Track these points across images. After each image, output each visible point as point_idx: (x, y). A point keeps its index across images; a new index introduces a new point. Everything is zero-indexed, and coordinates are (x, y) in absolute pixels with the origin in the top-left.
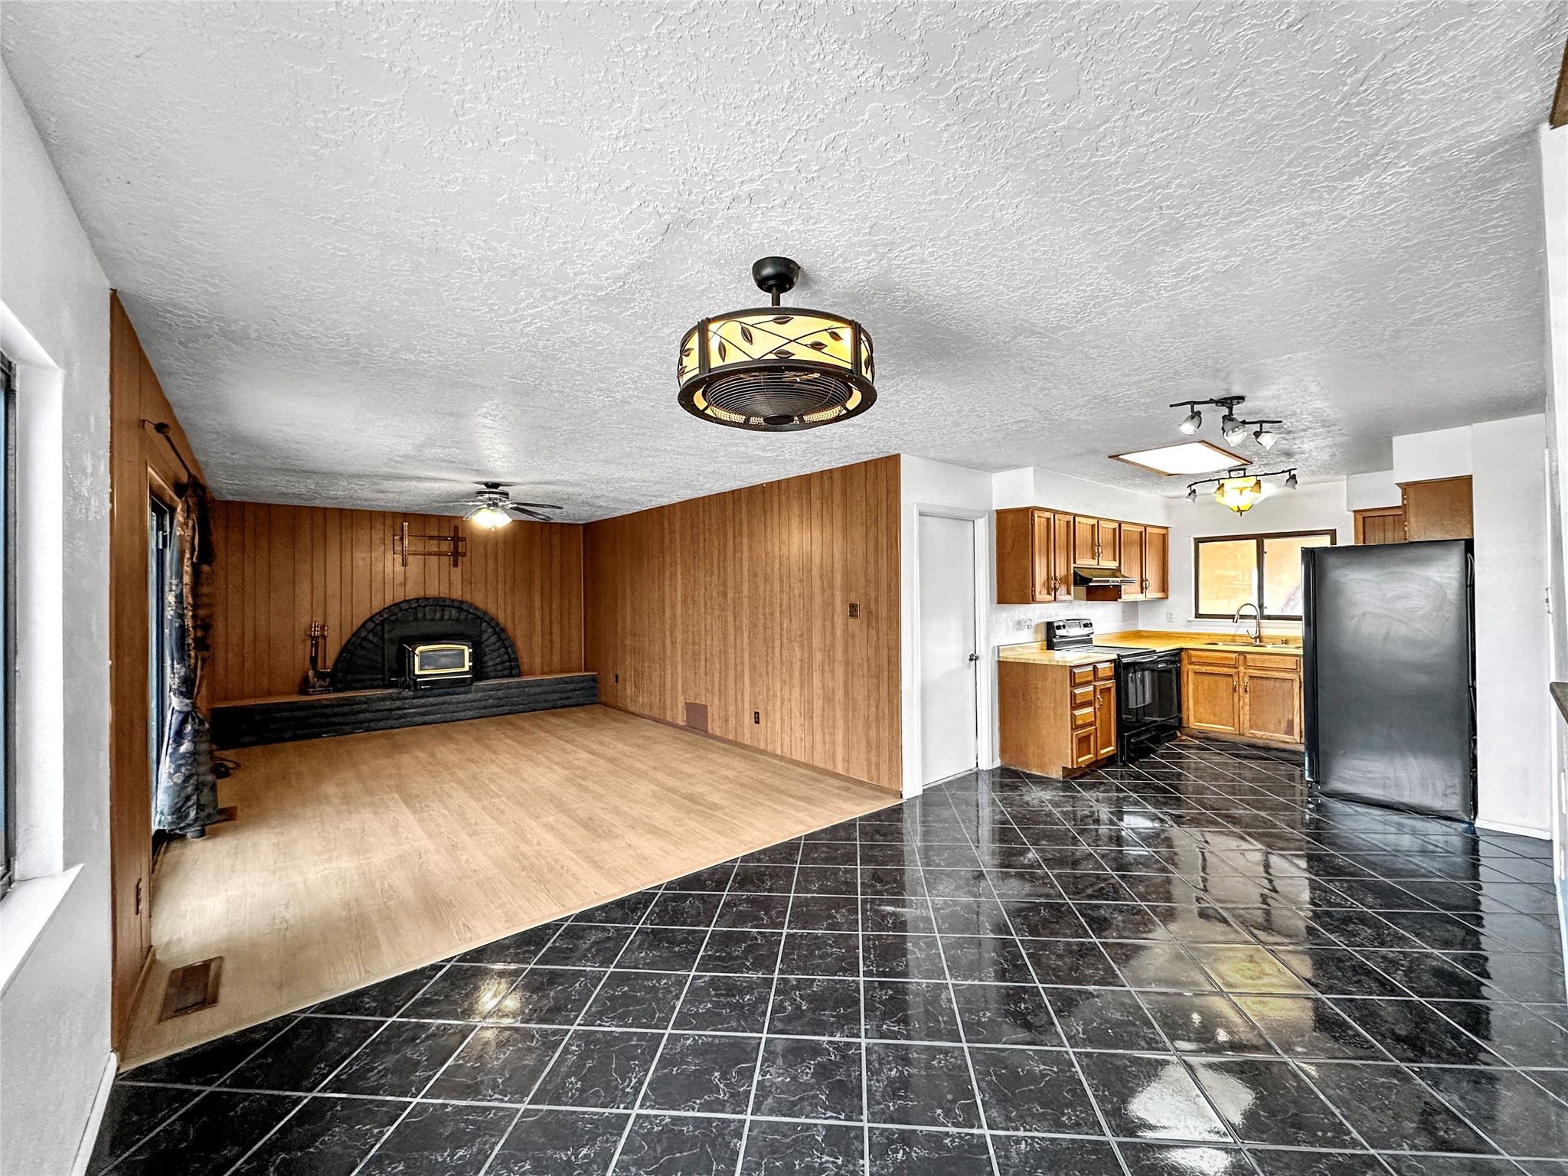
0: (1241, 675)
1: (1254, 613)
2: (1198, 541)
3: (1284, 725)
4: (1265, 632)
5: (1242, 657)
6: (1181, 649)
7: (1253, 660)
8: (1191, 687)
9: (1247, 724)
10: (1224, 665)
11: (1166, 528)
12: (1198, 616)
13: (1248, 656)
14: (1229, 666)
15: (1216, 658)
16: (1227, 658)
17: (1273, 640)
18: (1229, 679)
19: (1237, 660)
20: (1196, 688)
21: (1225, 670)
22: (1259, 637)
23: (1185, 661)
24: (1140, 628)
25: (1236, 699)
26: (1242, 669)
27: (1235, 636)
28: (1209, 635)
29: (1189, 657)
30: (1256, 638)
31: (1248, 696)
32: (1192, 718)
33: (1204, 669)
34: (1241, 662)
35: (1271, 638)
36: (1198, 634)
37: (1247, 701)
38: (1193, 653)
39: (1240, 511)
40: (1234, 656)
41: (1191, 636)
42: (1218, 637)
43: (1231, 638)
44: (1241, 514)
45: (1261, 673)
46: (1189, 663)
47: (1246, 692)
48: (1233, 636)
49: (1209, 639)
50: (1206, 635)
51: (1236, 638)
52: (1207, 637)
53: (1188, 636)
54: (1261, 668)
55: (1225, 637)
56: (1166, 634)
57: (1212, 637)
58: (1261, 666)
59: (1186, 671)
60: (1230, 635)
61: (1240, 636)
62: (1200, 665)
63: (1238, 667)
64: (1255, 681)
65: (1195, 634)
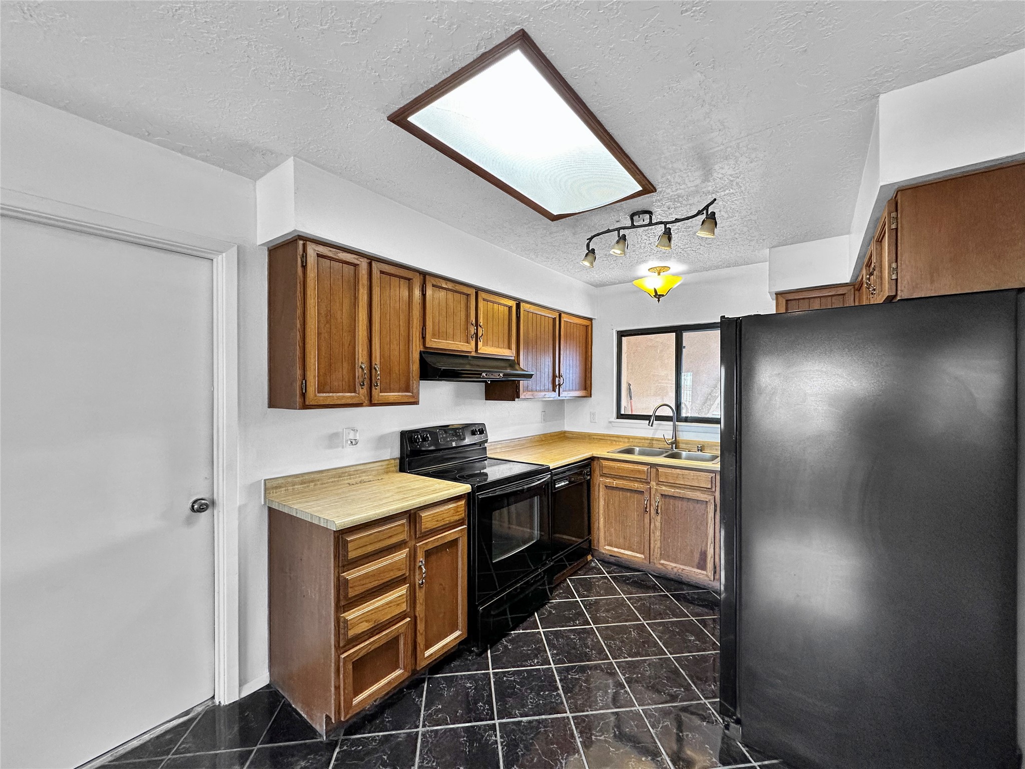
0: (653, 492)
1: (668, 412)
2: (621, 334)
3: (697, 556)
4: (682, 436)
5: (653, 470)
6: (592, 459)
7: (666, 475)
8: (602, 503)
9: (657, 552)
10: (635, 480)
11: (591, 320)
12: (620, 416)
13: (661, 470)
14: (641, 481)
15: (628, 470)
16: (639, 471)
18: (640, 495)
19: (649, 473)
20: (607, 504)
21: (636, 486)
22: (675, 443)
23: (597, 472)
24: (567, 428)
25: (647, 521)
26: (653, 483)
27: (652, 439)
28: (628, 438)
29: (601, 467)
30: (672, 443)
31: (659, 518)
32: (602, 541)
33: (615, 483)
34: (653, 475)
35: (687, 443)
36: (618, 437)
37: (658, 524)
38: (605, 463)
39: (658, 296)
40: (645, 468)
41: (612, 438)
42: (636, 441)
43: (649, 441)
44: (659, 301)
45: (673, 490)
46: (601, 476)
47: (657, 513)
48: (651, 440)
49: (628, 442)
50: (626, 438)
51: (654, 442)
52: (626, 440)
53: (609, 438)
54: (673, 485)
55: (643, 441)
56: (589, 436)
57: (631, 440)
58: (673, 482)
59: (597, 484)
60: (648, 439)
61: (658, 440)
62: (611, 477)
63: (649, 483)
64: (667, 500)
65: (615, 437)
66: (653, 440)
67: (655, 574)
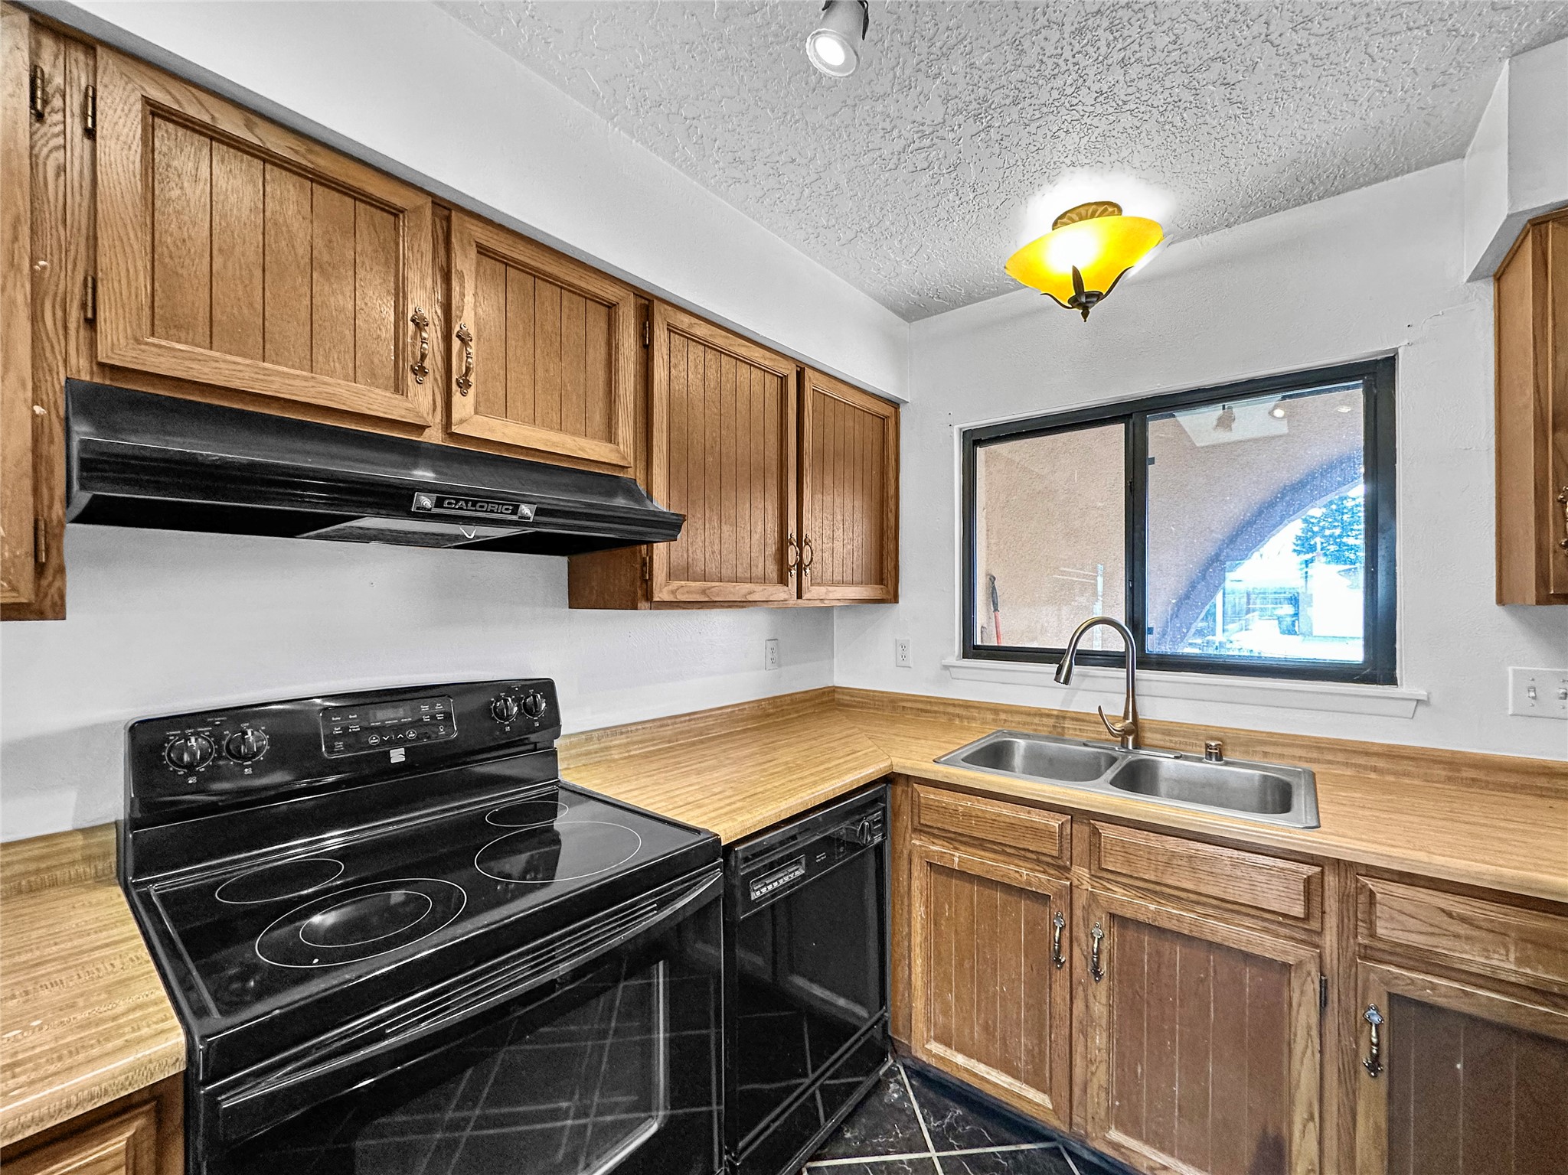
0: (1080, 900)
1: (1115, 643)
2: (975, 440)
3: (1246, 1147)
4: (1152, 710)
5: (1082, 831)
6: (890, 779)
7: (1127, 851)
8: (919, 911)
9: (1097, 1100)
10: (1021, 854)
11: (895, 404)
12: (972, 651)
13: (1107, 831)
14: (1038, 859)
15: (994, 822)
16: (1035, 831)
17: (1178, 739)
18: (1036, 907)
19: (1064, 838)
20: (935, 918)
21: (1022, 873)
22: (1134, 731)
23: (905, 819)
24: (841, 679)
25: (1060, 992)
26: (1081, 873)
27: (1062, 716)
28: (996, 709)
29: (917, 806)
30: (1126, 732)
31: (1103, 986)
32: (919, 1025)
33: (957, 857)
34: (1080, 847)
35: (1169, 730)
36: (967, 705)
37: (1099, 1009)
38: (929, 796)
39: (1083, 299)
40: (1054, 822)
41: (951, 710)
42: (1017, 718)
43: (1051, 722)
44: (1085, 315)
45: (1152, 907)
46: (915, 830)
47: (1097, 973)
48: (1057, 717)
49: (994, 720)
50: (988, 709)
51: (1067, 724)
52: (990, 716)
53: (941, 708)
54: (1155, 890)
55: (1036, 720)
56: (893, 701)
57: (1003, 716)
58: (1153, 878)
59: (905, 852)
60: (1049, 716)
61: (1078, 718)
62: (945, 838)
63: (1068, 869)
64: (1131, 934)
65: (960, 706)
66: (1064, 718)
67: (1086, 1155)
